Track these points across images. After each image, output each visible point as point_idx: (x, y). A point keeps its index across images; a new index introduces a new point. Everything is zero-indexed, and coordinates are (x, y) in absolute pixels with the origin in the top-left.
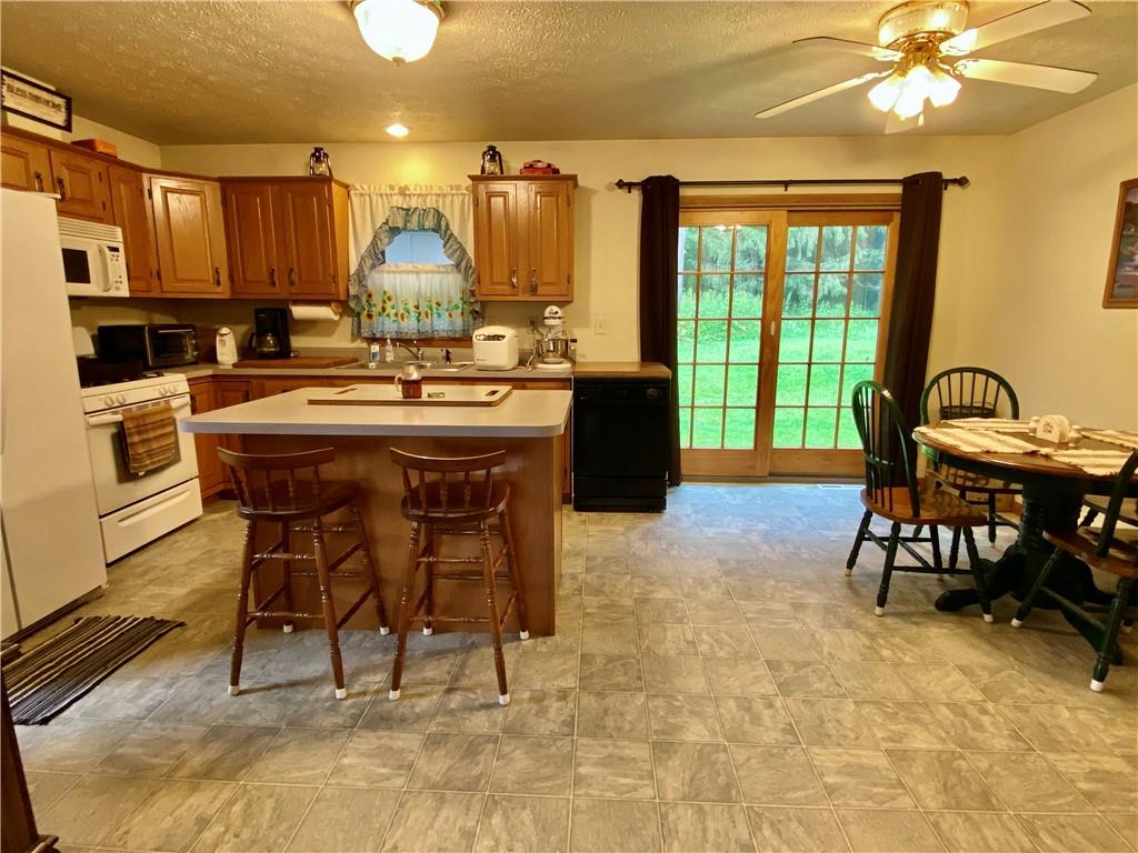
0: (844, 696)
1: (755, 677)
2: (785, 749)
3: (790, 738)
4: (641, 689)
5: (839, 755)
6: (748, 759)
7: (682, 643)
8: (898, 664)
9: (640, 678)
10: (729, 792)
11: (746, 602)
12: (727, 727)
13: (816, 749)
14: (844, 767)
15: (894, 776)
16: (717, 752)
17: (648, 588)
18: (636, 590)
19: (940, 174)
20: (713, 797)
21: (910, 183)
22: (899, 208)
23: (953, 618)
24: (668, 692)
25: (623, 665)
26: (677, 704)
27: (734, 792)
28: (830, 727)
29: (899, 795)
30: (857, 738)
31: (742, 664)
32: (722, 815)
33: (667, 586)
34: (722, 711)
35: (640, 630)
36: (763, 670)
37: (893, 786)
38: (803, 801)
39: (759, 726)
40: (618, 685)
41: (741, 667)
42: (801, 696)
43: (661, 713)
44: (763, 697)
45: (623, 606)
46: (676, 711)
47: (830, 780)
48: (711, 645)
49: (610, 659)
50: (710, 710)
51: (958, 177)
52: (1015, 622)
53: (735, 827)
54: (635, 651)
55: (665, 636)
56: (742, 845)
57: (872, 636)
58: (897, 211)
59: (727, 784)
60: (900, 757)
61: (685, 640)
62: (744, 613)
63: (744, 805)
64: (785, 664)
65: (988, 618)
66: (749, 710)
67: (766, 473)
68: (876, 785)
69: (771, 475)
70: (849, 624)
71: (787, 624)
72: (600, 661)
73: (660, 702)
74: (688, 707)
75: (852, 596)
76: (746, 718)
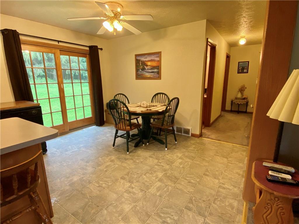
0: (141, 175)
1: (123, 184)
2: (145, 194)
3: (144, 192)
4: (102, 209)
5: (154, 188)
6: (143, 204)
7: (97, 188)
8: (142, 162)
9: (98, 206)
10: (148, 214)
11: (100, 167)
12: (131, 200)
13: (150, 190)
14: (157, 190)
15: (164, 185)
16: (136, 208)
17: (69, 179)
18: (66, 182)
19: (97, 46)
20: (147, 219)
21: (91, 47)
22: (88, 53)
23: (139, 148)
24: (109, 203)
25: (89, 207)
26: (115, 204)
27: (149, 213)
28: (147, 184)
29: (168, 187)
30: (152, 182)
31: (117, 183)
32: (153, 220)
33: (74, 175)
34: (126, 197)
35: (82, 193)
36: (122, 181)
37: (166, 187)
38: (160, 203)
39: (136, 194)
40: (94, 213)
41: (117, 184)
42: (135, 181)
43: (114, 210)
44: (129, 187)
45: (67, 190)
46: (116, 207)
47: (158, 194)
48: (105, 183)
49: (83, 208)
50: (123, 200)
51: (101, 48)
52: (148, 144)
53: (157, 220)
54: (87, 200)
55: (91, 189)
56: (162, 222)
57: (132, 159)
58: (88, 54)
59: (146, 213)
60: (160, 180)
61: (97, 187)
62: (103, 170)
63: (153, 214)
64: (125, 176)
65: (144, 145)
66: (130, 192)
67: (68, 130)
68: (164, 189)
69: (70, 130)
70: (126, 159)
71: (115, 167)
72: (80, 211)
73: (111, 208)
74: (118, 203)
75: (119, 153)
76: (132, 195)
